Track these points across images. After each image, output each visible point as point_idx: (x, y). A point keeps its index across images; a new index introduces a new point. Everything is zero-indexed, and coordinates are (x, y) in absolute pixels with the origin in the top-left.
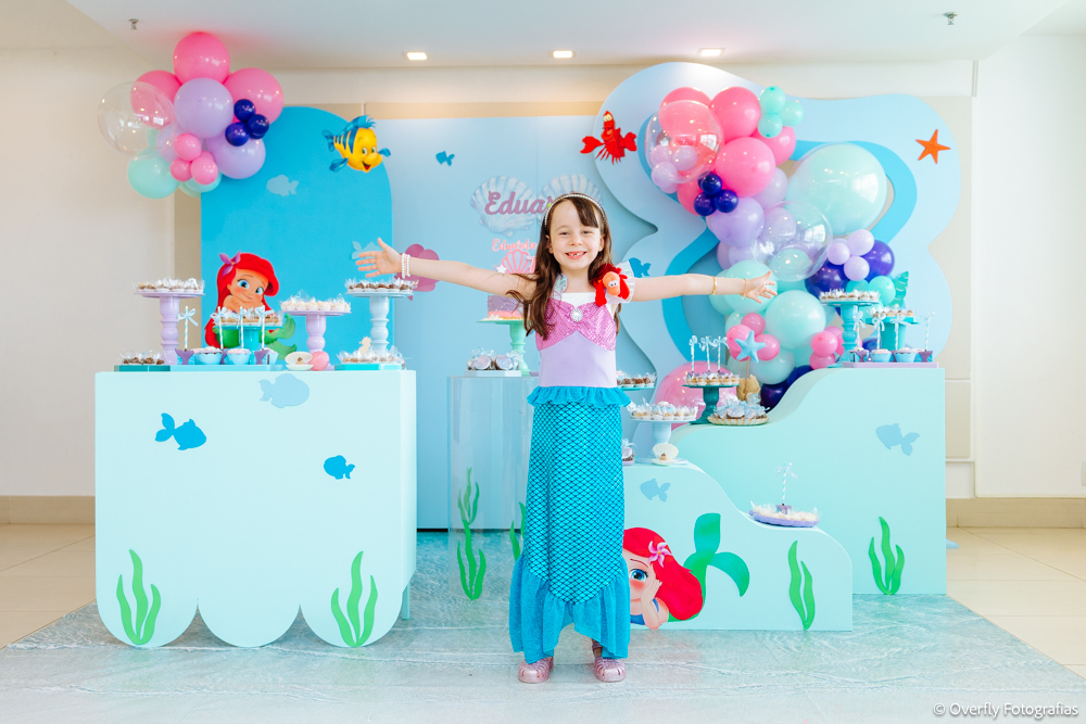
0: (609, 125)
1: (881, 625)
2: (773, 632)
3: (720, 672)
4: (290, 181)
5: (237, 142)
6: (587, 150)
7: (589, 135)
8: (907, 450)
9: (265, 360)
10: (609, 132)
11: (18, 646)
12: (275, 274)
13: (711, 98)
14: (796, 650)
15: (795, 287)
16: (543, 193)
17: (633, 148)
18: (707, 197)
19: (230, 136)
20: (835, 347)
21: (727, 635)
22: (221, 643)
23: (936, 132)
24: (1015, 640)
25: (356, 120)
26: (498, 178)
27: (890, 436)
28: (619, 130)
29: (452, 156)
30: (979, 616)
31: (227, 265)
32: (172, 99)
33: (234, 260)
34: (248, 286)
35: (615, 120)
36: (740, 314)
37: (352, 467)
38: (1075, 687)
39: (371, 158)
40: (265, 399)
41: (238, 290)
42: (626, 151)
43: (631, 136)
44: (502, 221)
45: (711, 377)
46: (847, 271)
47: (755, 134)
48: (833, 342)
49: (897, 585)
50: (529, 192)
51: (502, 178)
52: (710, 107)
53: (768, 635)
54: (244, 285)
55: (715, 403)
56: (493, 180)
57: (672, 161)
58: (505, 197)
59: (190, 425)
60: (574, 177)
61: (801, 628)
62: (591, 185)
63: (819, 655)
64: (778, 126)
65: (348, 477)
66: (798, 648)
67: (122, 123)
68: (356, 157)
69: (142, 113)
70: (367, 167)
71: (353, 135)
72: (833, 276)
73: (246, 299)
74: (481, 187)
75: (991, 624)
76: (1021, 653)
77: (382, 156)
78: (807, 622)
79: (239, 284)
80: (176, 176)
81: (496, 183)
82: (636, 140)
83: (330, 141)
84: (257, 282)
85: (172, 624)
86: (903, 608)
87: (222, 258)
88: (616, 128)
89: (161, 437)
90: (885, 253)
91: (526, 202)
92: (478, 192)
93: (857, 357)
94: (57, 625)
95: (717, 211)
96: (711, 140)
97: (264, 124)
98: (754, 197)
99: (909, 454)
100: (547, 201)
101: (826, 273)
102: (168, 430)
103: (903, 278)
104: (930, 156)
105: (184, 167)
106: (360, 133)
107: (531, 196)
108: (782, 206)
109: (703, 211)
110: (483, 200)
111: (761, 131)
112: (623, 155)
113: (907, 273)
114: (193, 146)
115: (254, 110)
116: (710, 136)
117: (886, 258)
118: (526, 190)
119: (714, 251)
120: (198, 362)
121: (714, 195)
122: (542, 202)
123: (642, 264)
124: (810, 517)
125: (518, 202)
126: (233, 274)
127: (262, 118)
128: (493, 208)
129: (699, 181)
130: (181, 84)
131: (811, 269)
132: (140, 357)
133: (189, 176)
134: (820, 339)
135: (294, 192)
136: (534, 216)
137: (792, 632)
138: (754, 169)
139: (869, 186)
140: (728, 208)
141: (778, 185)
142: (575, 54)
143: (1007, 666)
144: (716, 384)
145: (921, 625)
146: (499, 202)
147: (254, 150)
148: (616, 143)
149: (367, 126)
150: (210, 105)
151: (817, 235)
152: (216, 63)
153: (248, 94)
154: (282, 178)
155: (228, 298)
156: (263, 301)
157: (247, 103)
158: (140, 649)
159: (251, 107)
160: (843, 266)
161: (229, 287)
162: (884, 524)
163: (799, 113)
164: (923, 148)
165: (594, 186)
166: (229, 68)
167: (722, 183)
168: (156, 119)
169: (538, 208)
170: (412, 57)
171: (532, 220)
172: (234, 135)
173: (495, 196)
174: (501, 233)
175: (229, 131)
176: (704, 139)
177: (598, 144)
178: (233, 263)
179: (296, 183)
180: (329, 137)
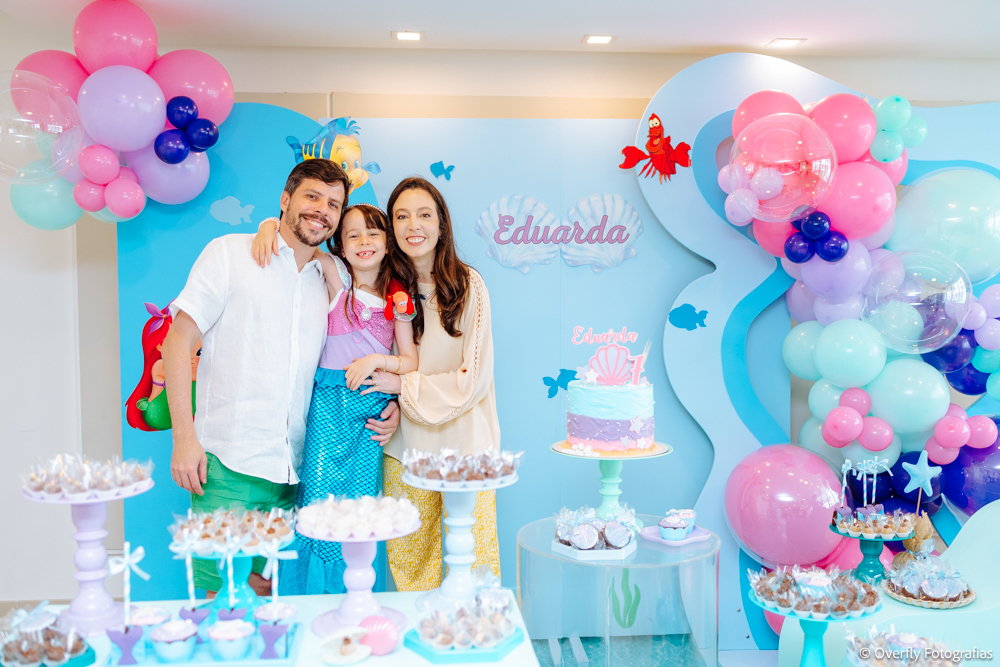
4: (242, 206)
5: (175, 158)
6: (627, 165)
10: (656, 142)
15: (910, 357)
16: (568, 217)
17: (685, 163)
19: (162, 149)
25: (334, 122)
26: (511, 197)
28: (669, 138)
29: (451, 168)
31: (155, 319)
32: (75, 96)
33: (165, 312)
36: (836, 387)
42: (677, 166)
43: (684, 147)
44: (515, 252)
46: (978, 337)
50: (551, 216)
51: (516, 197)
52: (813, 121)
56: (504, 201)
57: (750, 189)
58: (520, 222)
60: (607, 198)
62: (630, 206)
64: (900, 147)
69: (28, 117)
71: (329, 143)
74: (488, 209)
77: (367, 173)
80: (83, 206)
81: (509, 204)
82: (690, 153)
83: (297, 151)
87: (150, 309)
88: (665, 136)
91: (547, 229)
92: (485, 215)
95: (816, 257)
96: (824, 167)
97: (211, 133)
100: (573, 228)
105: (94, 192)
106: (339, 141)
107: (553, 221)
109: (795, 256)
110: (491, 225)
112: (674, 172)
114: (106, 162)
115: (196, 114)
118: (546, 213)
119: (784, 296)
121: (816, 238)
122: (567, 229)
123: (697, 312)
125: (537, 229)
126: (163, 330)
127: (207, 124)
128: (504, 236)
130: (89, 74)
133: (102, 204)
134: (949, 427)
135: (247, 220)
136: (556, 246)
140: (833, 255)
142: (615, 38)
146: (512, 229)
147: (197, 164)
149: (348, 132)
150: (132, 105)
152: (138, 42)
153: (187, 88)
154: (232, 201)
157: (186, 101)
159: (191, 107)
160: (973, 331)
161: (159, 348)
165: (633, 210)
166: (155, 49)
167: (830, 224)
168: (51, 128)
169: (562, 236)
170: (402, 36)
171: (554, 252)
172: (169, 148)
173: (507, 221)
174: (515, 268)
175: (159, 142)
176: (816, 165)
177: (642, 156)
178: (165, 316)
179: (250, 208)
180: (296, 145)
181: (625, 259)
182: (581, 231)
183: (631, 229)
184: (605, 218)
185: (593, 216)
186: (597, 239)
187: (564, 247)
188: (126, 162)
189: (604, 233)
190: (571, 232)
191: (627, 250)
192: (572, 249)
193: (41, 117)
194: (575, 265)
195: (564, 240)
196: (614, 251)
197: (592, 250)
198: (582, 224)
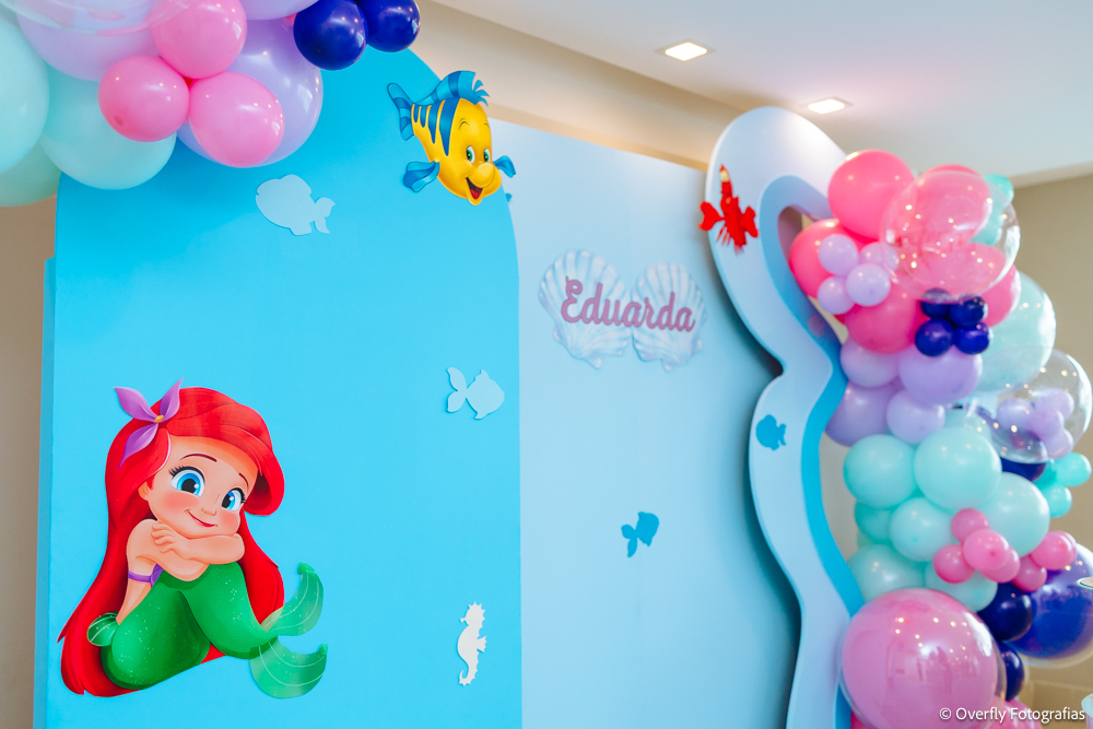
0: (727, 189)
6: (707, 225)
10: (728, 201)
16: (639, 290)
17: (754, 233)
25: (455, 77)
26: (578, 253)
31: (137, 425)
33: (159, 407)
34: (201, 487)
39: (483, 173)
41: (172, 501)
42: (748, 236)
43: (751, 213)
44: (587, 336)
50: (622, 285)
51: (584, 254)
54: (189, 485)
56: (571, 257)
58: (588, 292)
60: (673, 268)
62: (693, 284)
68: (454, 164)
70: (476, 191)
71: (449, 112)
73: (194, 528)
74: (554, 267)
77: (500, 173)
79: (176, 482)
81: (577, 262)
83: (404, 112)
87: (124, 400)
91: (618, 303)
92: (549, 275)
100: (643, 305)
106: (463, 109)
107: (624, 294)
110: (557, 294)
112: (745, 243)
118: (616, 282)
122: (638, 307)
123: (778, 425)
126: (155, 452)
128: (573, 310)
135: (322, 228)
136: (628, 331)
146: (582, 299)
149: (475, 98)
155: (145, 526)
156: (243, 531)
161: (146, 493)
169: (634, 316)
171: (626, 339)
173: (575, 287)
174: (586, 359)
177: (717, 217)
178: (159, 418)
179: (326, 204)
180: (403, 103)
181: (692, 354)
182: (652, 311)
183: (696, 315)
184: (673, 295)
185: (662, 292)
186: (666, 324)
187: (636, 332)
189: (674, 316)
190: (642, 311)
191: (694, 342)
192: (644, 335)
195: (636, 323)
197: (663, 339)
198: (652, 302)
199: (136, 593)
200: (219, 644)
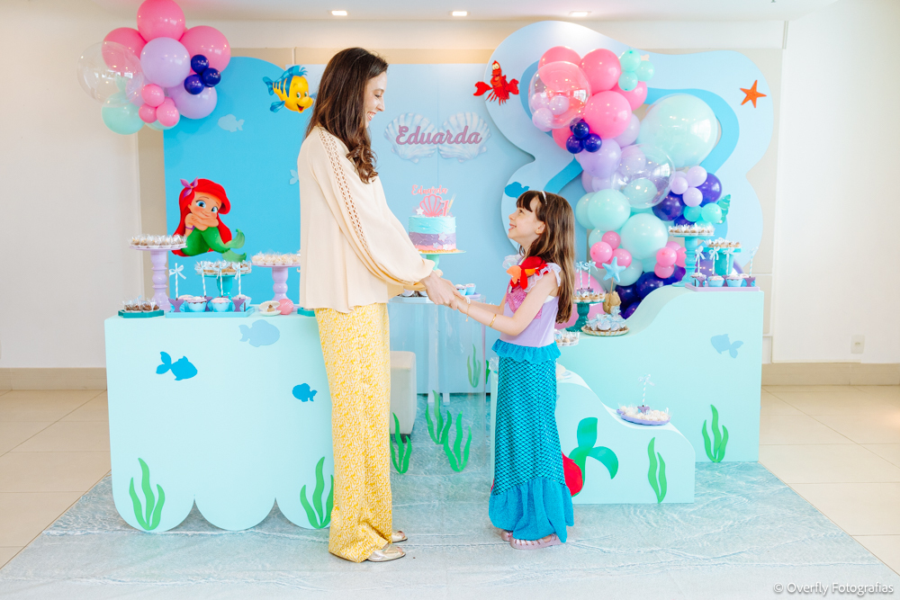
0: (497, 73)
1: (714, 495)
2: (636, 506)
3: (602, 550)
4: (237, 120)
5: (195, 91)
6: (479, 93)
7: (481, 81)
8: (734, 354)
9: (242, 308)
10: (497, 79)
11: (51, 532)
12: (228, 196)
13: (582, 57)
14: (654, 525)
15: (645, 211)
16: (443, 127)
17: (516, 92)
18: (577, 139)
19: (188, 86)
20: (675, 260)
21: (601, 508)
22: (214, 527)
23: (756, 82)
24: (814, 511)
25: (291, 69)
26: (406, 115)
27: (721, 343)
28: (505, 76)
30: (784, 484)
31: (187, 189)
32: (138, 54)
33: (192, 184)
34: (205, 206)
35: (502, 68)
36: (601, 232)
37: (315, 392)
38: (863, 559)
39: (304, 101)
40: (244, 339)
41: (197, 209)
42: (510, 94)
43: (515, 82)
44: (409, 149)
45: (584, 295)
46: (686, 200)
47: (615, 88)
48: (674, 255)
49: (722, 454)
50: (432, 127)
51: (410, 115)
52: (580, 66)
53: (632, 509)
54: (201, 205)
55: (586, 314)
56: (402, 116)
57: (548, 108)
58: (412, 130)
59: (184, 360)
60: (468, 114)
61: (656, 501)
62: (482, 121)
63: (673, 529)
64: (635, 82)
65: (312, 400)
66: (657, 523)
67: (97, 75)
68: (292, 100)
69: (114, 69)
70: (301, 108)
71: (289, 82)
72: (674, 203)
73: (203, 217)
74: (392, 122)
75: (794, 493)
76: (820, 524)
77: (312, 100)
78: (660, 497)
79: (198, 204)
80: (145, 119)
81: (405, 118)
82: (518, 86)
83: (270, 86)
84: (212, 203)
85: (174, 514)
86: (728, 477)
87: (183, 183)
88: (503, 75)
89: (161, 370)
90: (714, 183)
91: (429, 134)
92: (390, 126)
93: (698, 283)
94: (77, 507)
95: (584, 150)
96: (581, 95)
97: (217, 77)
98: (615, 139)
99: (735, 357)
100: (446, 134)
101: (669, 200)
102: (166, 364)
103: (727, 200)
104: (750, 102)
105: (150, 112)
106: (294, 80)
107: (433, 130)
108: (634, 143)
109: (573, 150)
110: (394, 133)
111: (620, 85)
112: (508, 98)
113: (729, 196)
114: (158, 94)
115: (208, 64)
116: (581, 91)
117: (716, 188)
118: (429, 125)
119: (580, 175)
120: (188, 310)
121: (582, 138)
122: (442, 135)
123: (522, 187)
124: (664, 418)
125: (423, 135)
126: (192, 196)
127: (214, 71)
128: (403, 139)
129: (571, 127)
130: (146, 42)
131: (657, 197)
132: (139, 304)
133: (155, 118)
134: (663, 254)
135: (241, 129)
136: (436, 146)
137: (649, 505)
138: (615, 119)
139: (703, 129)
140: (593, 148)
141: (632, 127)
142: (469, 13)
143: (811, 538)
144: (588, 301)
145: (744, 496)
146: (407, 135)
147: (209, 94)
148: (503, 88)
149: (300, 74)
150: (171, 60)
151: (663, 171)
152: (174, 22)
153: (202, 49)
154: (231, 117)
155: (189, 215)
156: (218, 218)
157: (202, 58)
158: (149, 533)
159: (205, 61)
160: (682, 195)
161: (190, 207)
162: (714, 410)
163: (651, 71)
164: (745, 95)
165: (484, 122)
166: (184, 25)
167: (589, 128)
168: (126, 74)
169: (439, 139)
170: (335, 13)
171: (433, 149)
172: (192, 85)
173: (404, 129)
174: (409, 160)
175: (187, 82)
176: (576, 93)
177: (487, 88)
178: (192, 187)
179: (242, 121)
180: (269, 83)
181: (479, 154)
182: (451, 136)
183: (483, 134)
184: (467, 127)
185: (459, 126)
186: (461, 141)
187: (440, 146)
188: (168, 93)
189: (467, 137)
190: (445, 137)
191: (481, 148)
192: (446, 147)
193: (121, 69)
194: (447, 158)
195: (440, 142)
196: (473, 148)
197: (458, 148)
198: (451, 132)
199: (188, 232)
200: (212, 248)
